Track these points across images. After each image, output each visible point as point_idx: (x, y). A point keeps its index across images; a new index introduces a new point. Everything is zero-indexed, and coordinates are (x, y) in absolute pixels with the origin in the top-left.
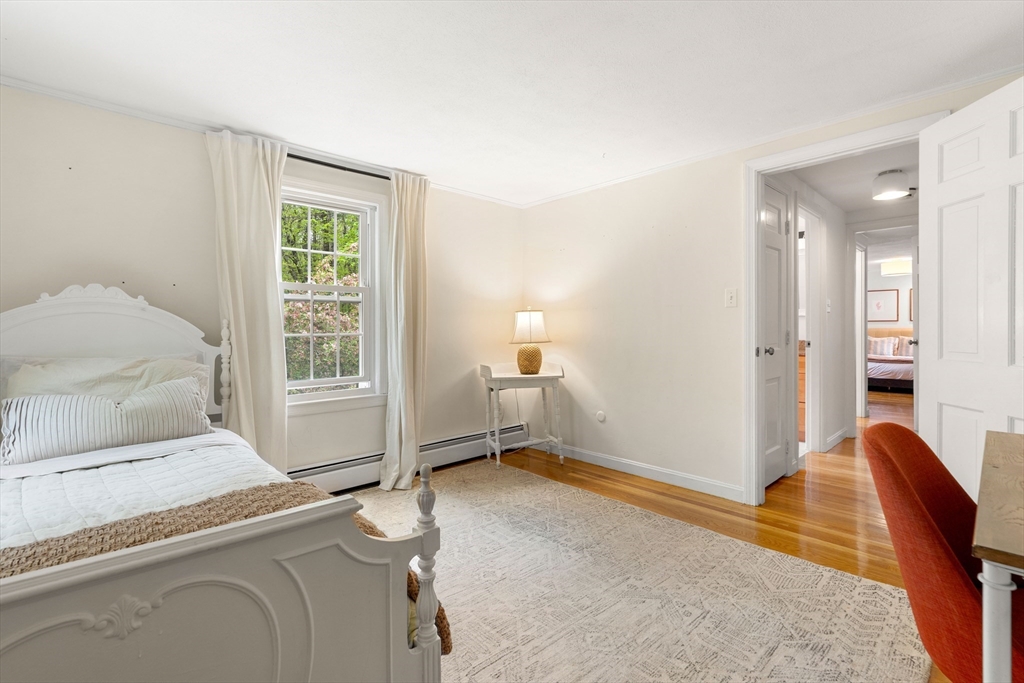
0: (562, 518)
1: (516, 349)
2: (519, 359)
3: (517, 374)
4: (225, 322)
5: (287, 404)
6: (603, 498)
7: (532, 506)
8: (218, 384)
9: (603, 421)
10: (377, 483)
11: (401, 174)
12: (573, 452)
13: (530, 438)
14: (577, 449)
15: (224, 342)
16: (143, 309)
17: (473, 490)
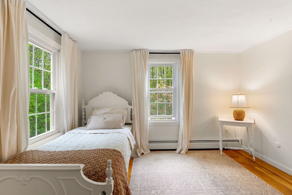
0: (238, 187)
1: (233, 109)
2: (233, 114)
3: (233, 120)
4: (133, 100)
5: (149, 122)
6: (268, 185)
7: (227, 176)
8: (131, 116)
9: (279, 147)
10: (175, 150)
11: (184, 51)
12: (262, 157)
13: (242, 146)
14: (264, 157)
15: (133, 105)
16: (116, 97)
17: (206, 161)
